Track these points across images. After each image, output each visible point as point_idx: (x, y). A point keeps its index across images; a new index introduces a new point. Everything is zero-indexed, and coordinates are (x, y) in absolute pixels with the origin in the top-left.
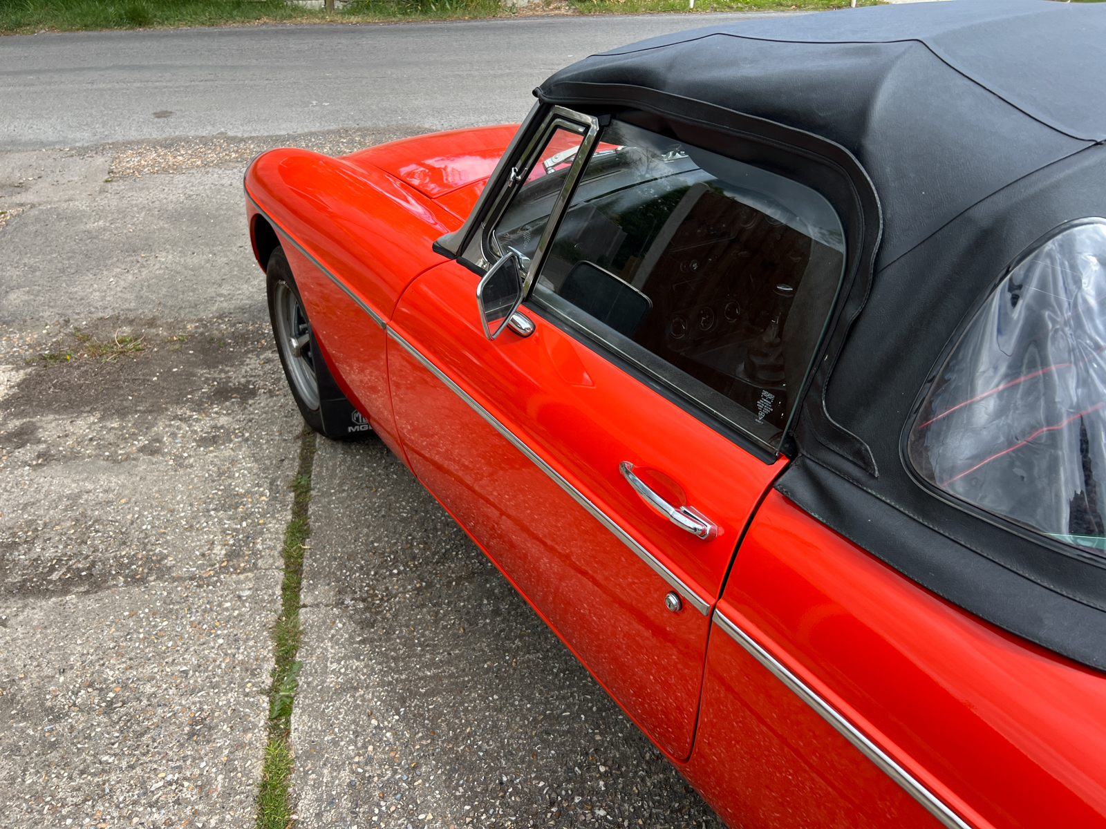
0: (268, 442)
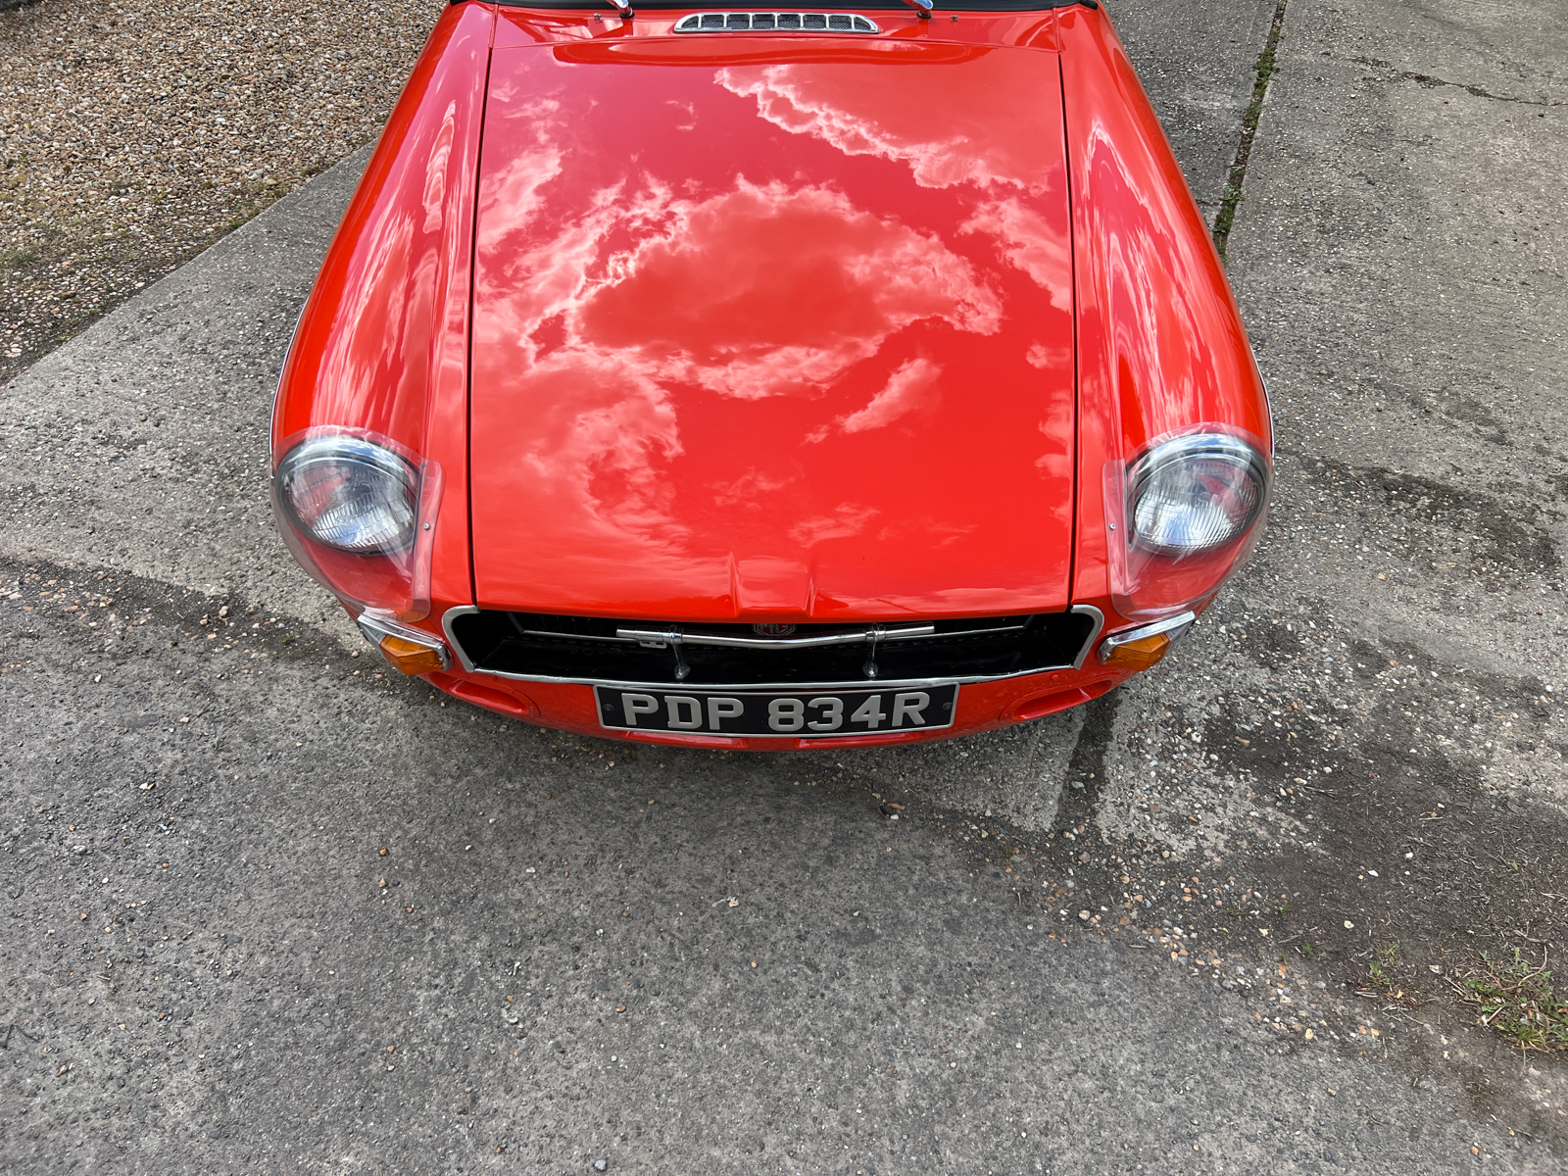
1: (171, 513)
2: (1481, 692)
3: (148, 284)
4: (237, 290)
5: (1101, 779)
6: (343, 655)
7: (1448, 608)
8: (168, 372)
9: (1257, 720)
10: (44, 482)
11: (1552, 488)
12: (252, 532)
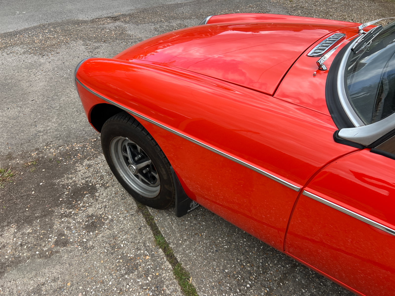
0: (124, 219)
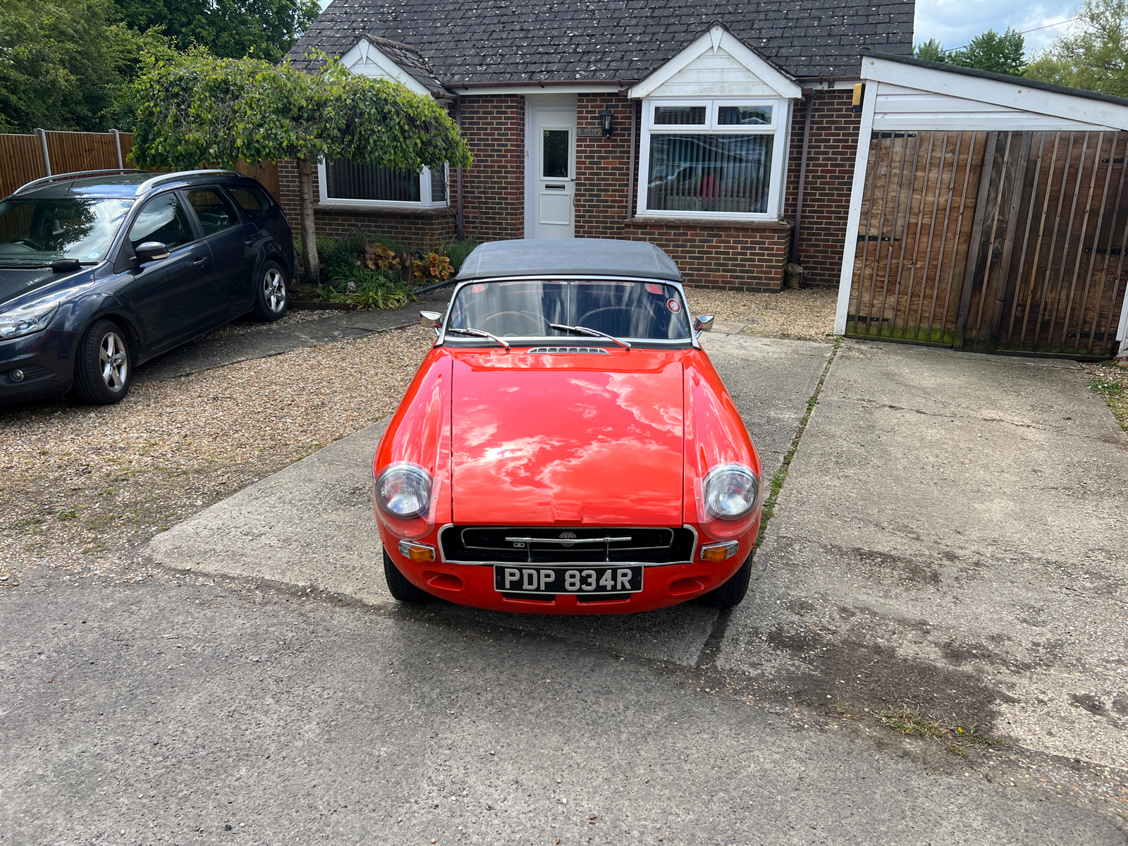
1: (280, 559)
2: (898, 624)
3: (260, 480)
4: (304, 481)
5: (718, 650)
6: (365, 605)
7: (886, 596)
8: (274, 510)
9: (793, 632)
10: (219, 548)
11: (940, 556)
12: (319, 565)
